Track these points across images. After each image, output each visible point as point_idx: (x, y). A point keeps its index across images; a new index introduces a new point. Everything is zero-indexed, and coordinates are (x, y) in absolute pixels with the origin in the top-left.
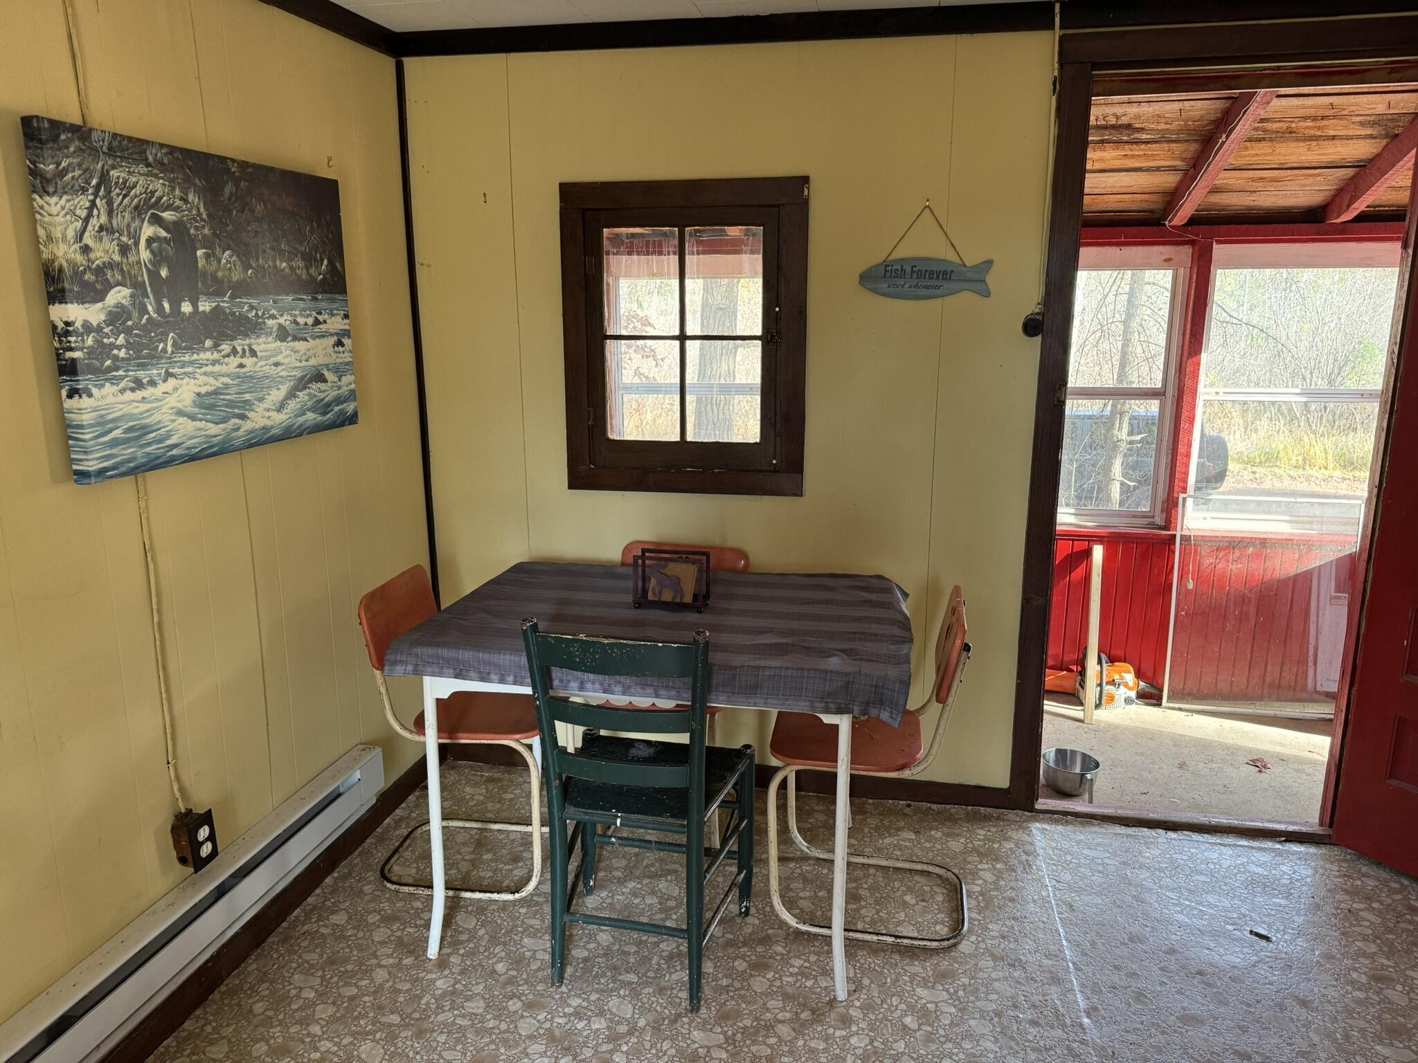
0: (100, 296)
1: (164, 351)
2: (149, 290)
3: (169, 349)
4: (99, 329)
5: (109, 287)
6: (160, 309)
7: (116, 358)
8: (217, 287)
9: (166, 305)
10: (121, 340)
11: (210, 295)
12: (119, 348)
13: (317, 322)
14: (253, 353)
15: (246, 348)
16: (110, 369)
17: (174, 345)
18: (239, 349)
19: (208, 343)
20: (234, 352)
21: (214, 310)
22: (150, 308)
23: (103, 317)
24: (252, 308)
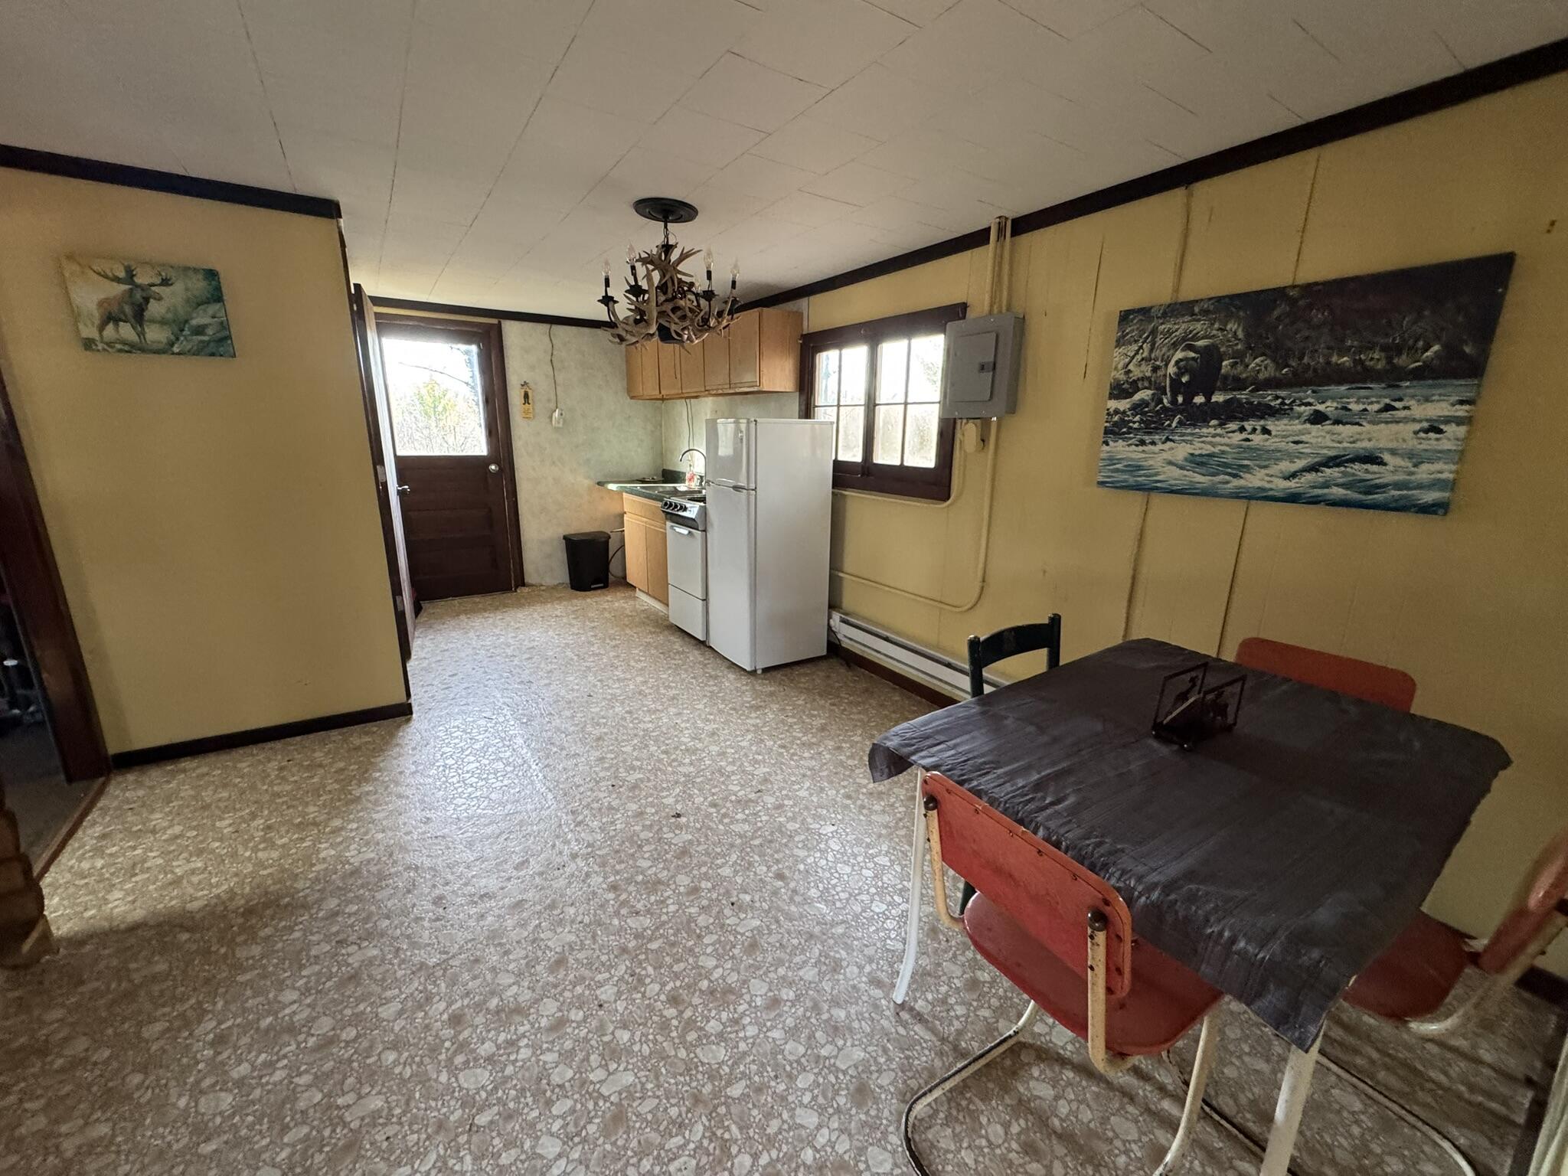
0: (1130, 395)
1: (1169, 425)
2: (1168, 389)
3: (1174, 425)
4: (1124, 412)
5: (1138, 390)
6: (1174, 401)
7: (1131, 428)
8: (1239, 384)
9: (1180, 399)
10: (1137, 418)
11: (1224, 389)
12: (1134, 423)
13: (1389, 409)
14: (1266, 431)
15: (1258, 428)
16: (1124, 433)
17: (1180, 423)
18: (1249, 428)
19: (1214, 422)
20: (1242, 429)
21: (1226, 402)
22: (1165, 401)
23: (1128, 406)
24: (1277, 397)
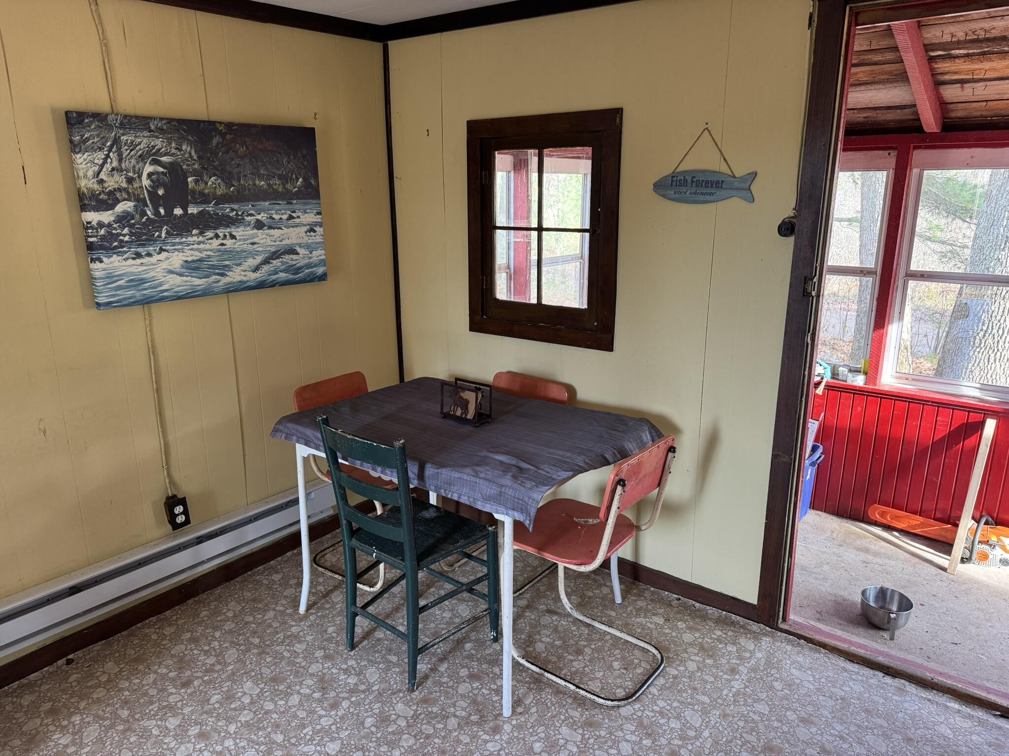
0: (112, 207)
1: (159, 236)
3: (163, 235)
4: (109, 225)
5: (117, 201)
6: (157, 213)
7: (122, 241)
8: (204, 199)
9: (162, 211)
10: (126, 231)
11: (196, 203)
12: (124, 235)
13: (291, 218)
14: (233, 237)
16: (116, 247)
17: (167, 233)
19: (195, 232)
21: (200, 213)
23: (112, 219)
24: (232, 210)
